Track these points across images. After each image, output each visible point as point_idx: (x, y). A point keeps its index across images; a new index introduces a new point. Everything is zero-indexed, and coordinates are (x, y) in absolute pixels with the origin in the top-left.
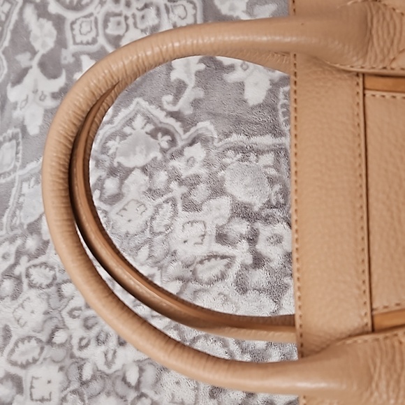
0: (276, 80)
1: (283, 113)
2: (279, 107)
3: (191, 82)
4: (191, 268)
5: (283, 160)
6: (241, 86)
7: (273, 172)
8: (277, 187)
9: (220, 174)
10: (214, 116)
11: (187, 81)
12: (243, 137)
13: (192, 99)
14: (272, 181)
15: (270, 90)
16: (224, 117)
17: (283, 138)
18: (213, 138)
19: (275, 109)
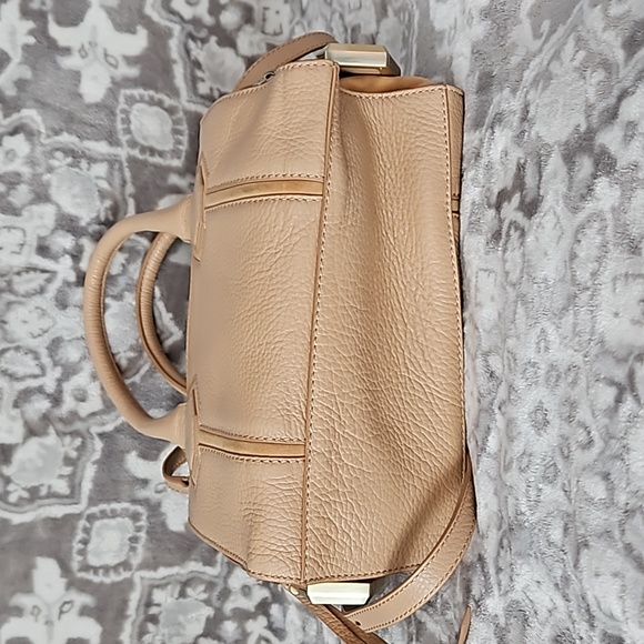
0: (118, 79)
1: (122, 119)
2: (118, 112)
3: (16, 56)
4: (6, 278)
6: (76, 76)
7: (104, 185)
8: (108, 203)
9: (47, 177)
10: (42, 105)
11: (10, 53)
12: (74, 139)
13: (15, 78)
14: (103, 195)
15: (110, 89)
16: (55, 109)
17: (119, 149)
18: (40, 132)
19: (113, 113)
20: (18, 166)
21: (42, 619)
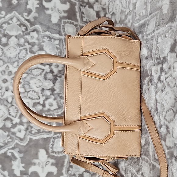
0: (61, 17)
1: (63, 28)
2: (61, 26)
3: (34, 10)
5: (61, 43)
6: (50, 16)
7: (58, 46)
8: (59, 51)
9: (42, 44)
10: (41, 24)
11: (32, 10)
12: (50, 33)
13: (34, 16)
14: (58, 48)
15: (59, 20)
16: (44, 25)
17: (62, 36)
18: (40, 32)
19: (60, 26)
20: (34, 40)
21: (41, 166)
